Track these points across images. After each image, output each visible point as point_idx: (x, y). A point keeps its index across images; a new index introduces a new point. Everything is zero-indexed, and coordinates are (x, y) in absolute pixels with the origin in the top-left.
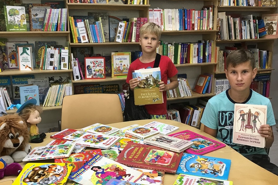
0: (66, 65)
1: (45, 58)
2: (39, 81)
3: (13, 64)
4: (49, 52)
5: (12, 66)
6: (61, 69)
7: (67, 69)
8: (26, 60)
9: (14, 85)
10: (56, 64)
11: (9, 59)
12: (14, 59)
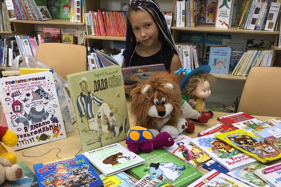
0: (273, 25)
1: (247, 13)
2: (235, 42)
3: (210, 18)
4: (255, 5)
5: (208, 21)
6: (264, 30)
7: (272, 30)
8: (224, 14)
9: (207, 45)
10: (259, 23)
11: (207, 12)
12: (212, 13)
